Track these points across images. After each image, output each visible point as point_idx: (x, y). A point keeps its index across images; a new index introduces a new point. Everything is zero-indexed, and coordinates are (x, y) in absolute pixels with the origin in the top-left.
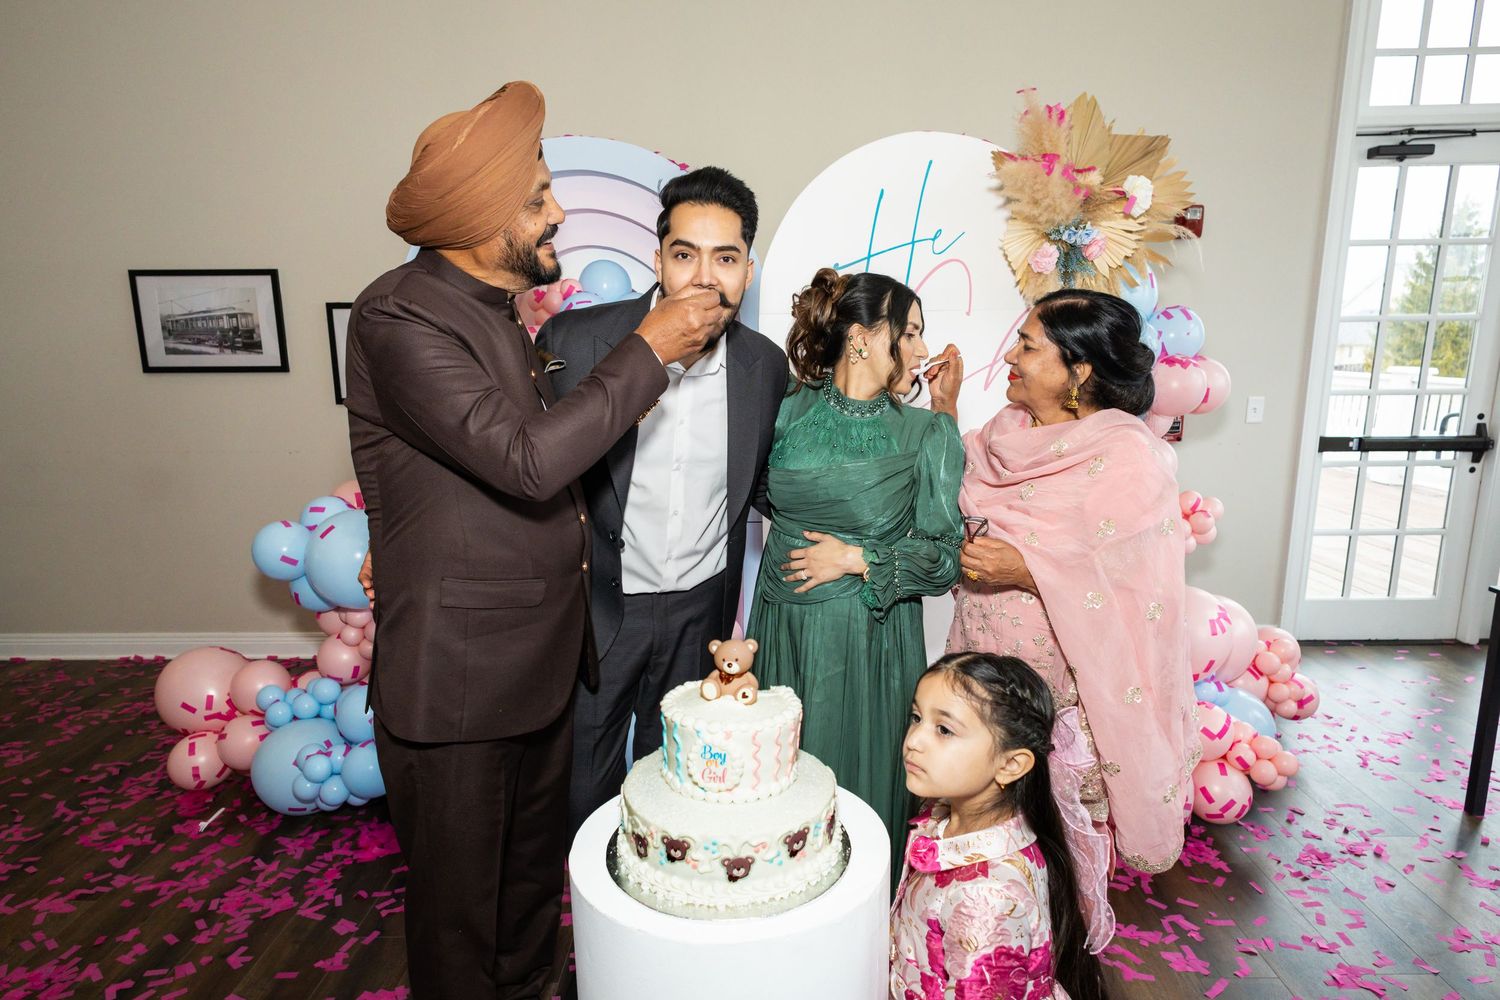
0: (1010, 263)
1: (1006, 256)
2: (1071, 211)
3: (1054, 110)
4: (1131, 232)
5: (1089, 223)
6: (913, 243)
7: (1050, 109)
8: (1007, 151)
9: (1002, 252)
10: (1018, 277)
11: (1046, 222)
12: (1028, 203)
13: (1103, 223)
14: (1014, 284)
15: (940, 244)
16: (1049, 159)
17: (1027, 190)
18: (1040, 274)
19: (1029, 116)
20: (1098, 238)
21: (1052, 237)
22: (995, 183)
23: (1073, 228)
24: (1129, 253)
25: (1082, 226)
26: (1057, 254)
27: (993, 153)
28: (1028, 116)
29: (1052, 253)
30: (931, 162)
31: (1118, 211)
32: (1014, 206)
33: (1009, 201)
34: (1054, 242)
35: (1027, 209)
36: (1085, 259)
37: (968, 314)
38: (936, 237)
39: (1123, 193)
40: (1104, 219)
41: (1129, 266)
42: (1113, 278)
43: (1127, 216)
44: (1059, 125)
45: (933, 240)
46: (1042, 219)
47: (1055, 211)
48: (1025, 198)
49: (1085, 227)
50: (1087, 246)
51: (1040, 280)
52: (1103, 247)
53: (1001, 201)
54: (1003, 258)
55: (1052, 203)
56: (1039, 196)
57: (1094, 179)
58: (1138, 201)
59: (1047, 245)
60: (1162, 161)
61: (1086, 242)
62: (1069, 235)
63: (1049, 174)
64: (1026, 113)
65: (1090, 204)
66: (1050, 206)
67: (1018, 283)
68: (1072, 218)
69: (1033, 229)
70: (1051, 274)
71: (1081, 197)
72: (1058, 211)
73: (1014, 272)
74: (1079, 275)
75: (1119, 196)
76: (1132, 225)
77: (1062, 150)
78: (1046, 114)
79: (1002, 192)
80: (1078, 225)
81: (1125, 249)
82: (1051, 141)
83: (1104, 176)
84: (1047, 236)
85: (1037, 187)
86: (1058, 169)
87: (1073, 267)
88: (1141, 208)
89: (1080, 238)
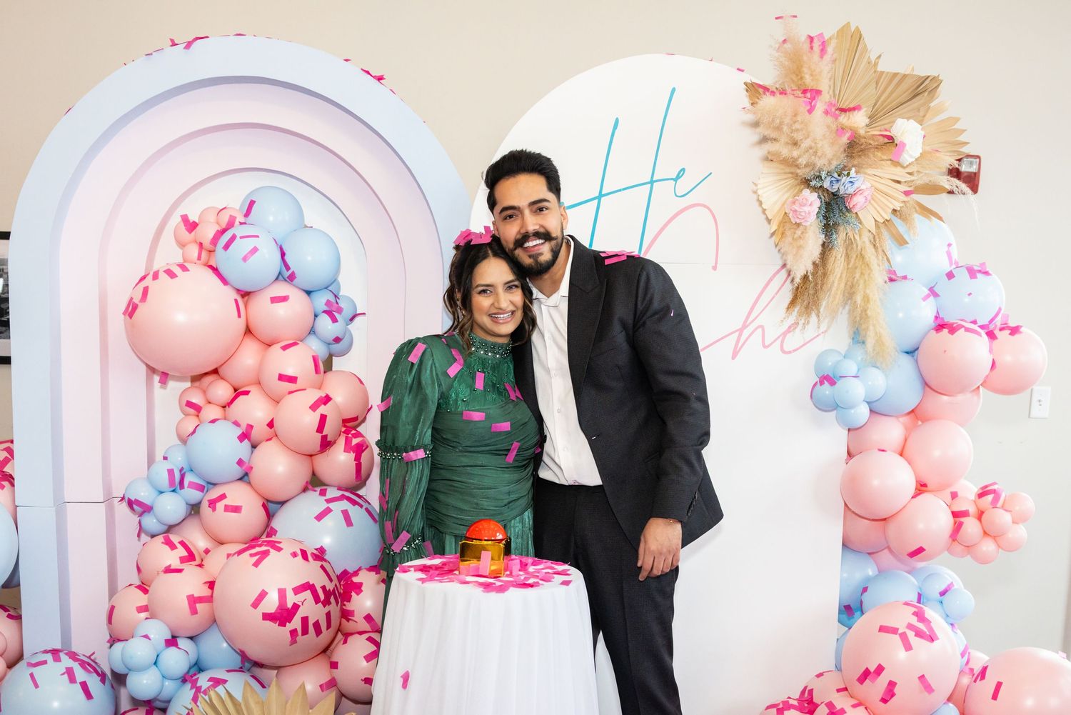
0: (764, 211)
1: (761, 203)
2: (834, 156)
3: (816, 40)
4: (899, 182)
5: (853, 169)
6: (652, 182)
7: (811, 39)
8: (761, 83)
9: (755, 197)
10: (774, 227)
11: (806, 166)
12: (787, 143)
13: (870, 171)
14: (769, 235)
15: (684, 184)
16: (811, 94)
17: (785, 128)
18: (798, 225)
19: (787, 46)
20: (863, 187)
21: (813, 183)
22: (750, 117)
23: (836, 175)
24: (898, 206)
25: (846, 173)
26: (818, 203)
27: (746, 84)
28: (785, 45)
29: (812, 203)
30: (674, 90)
31: (885, 157)
32: (770, 147)
33: (764, 140)
34: (815, 189)
35: (785, 152)
36: (849, 210)
37: (715, 268)
38: (678, 177)
39: (891, 138)
40: (870, 166)
41: (897, 222)
42: (879, 234)
43: (896, 163)
44: (822, 57)
45: (676, 180)
46: (803, 161)
47: (815, 153)
48: (783, 139)
49: (848, 174)
50: (852, 196)
51: (799, 232)
52: (869, 198)
53: (756, 138)
54: (757, 204)
55: (813, 145)
56: (798, 136)
57: (859, 120)
58: (907, 148)
59: (806, 192)
60: (932, 105)
61: (850, 191)
62: (831, 182)
63: (810, 111)
64: (785, 41)
65: (855, 148)
66: (811, 148)
67: (773, 234)
68: (835, 163)
69: (792, 173)
70: (811, 225)
71: (845, 140)
72: (819, 154)
73: (769, 221)
74: (841, 228)
75: (886, 140)
76: (899, 173)
77: (824, 86)
78: (807, 46)
79: (759, 130)
80: (842, 171)
81: (893, 201)
82: (812, 75)
83: (870, 117)
84: (806, 182)
85: (797, 126)
86: (820, 106)
87: (836, 217)
88: (911, 156)
89: (844, 187)
